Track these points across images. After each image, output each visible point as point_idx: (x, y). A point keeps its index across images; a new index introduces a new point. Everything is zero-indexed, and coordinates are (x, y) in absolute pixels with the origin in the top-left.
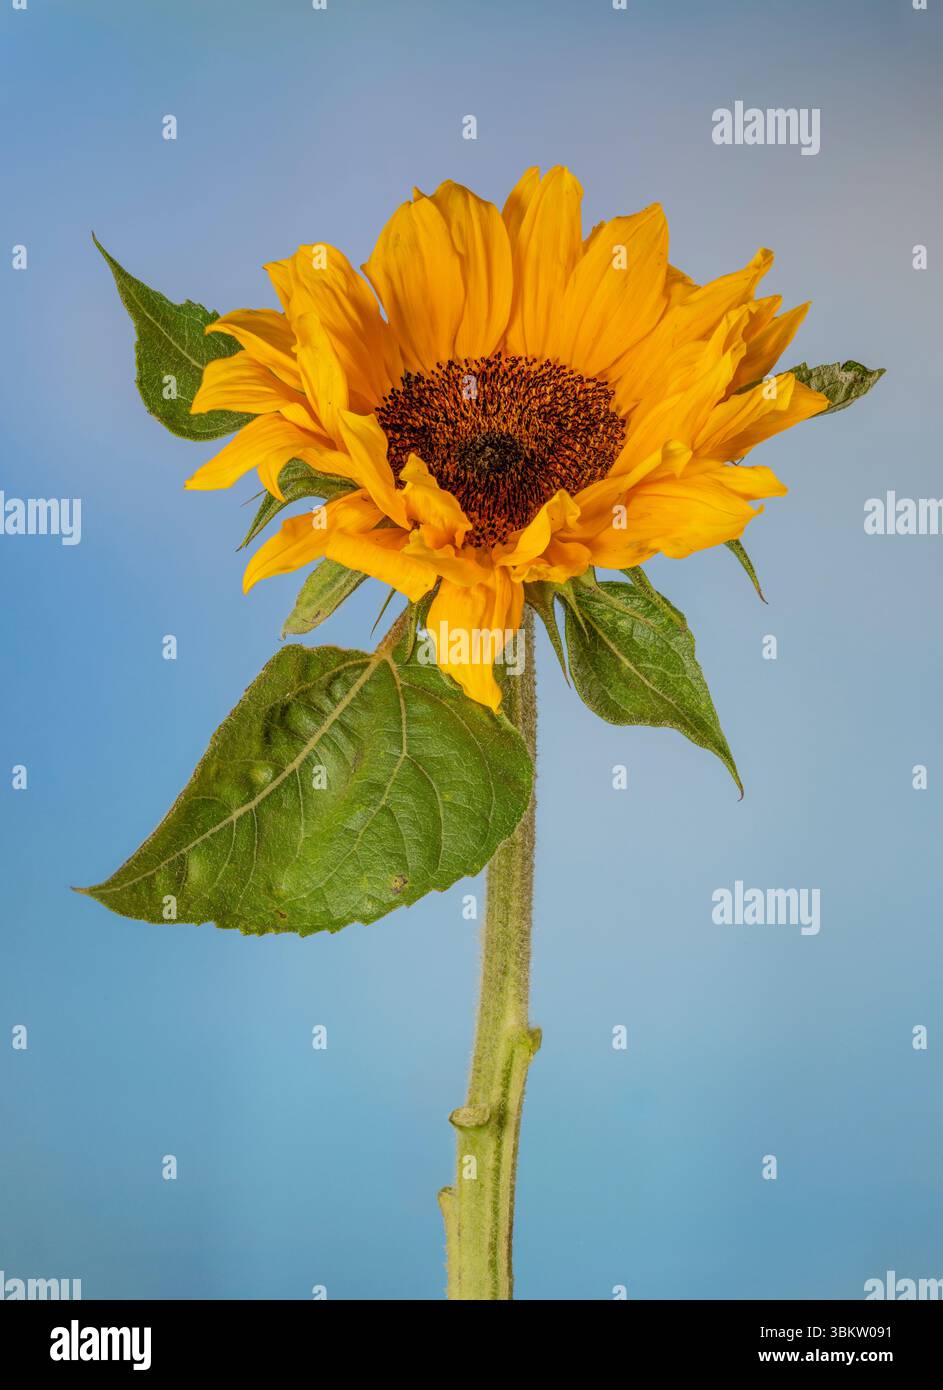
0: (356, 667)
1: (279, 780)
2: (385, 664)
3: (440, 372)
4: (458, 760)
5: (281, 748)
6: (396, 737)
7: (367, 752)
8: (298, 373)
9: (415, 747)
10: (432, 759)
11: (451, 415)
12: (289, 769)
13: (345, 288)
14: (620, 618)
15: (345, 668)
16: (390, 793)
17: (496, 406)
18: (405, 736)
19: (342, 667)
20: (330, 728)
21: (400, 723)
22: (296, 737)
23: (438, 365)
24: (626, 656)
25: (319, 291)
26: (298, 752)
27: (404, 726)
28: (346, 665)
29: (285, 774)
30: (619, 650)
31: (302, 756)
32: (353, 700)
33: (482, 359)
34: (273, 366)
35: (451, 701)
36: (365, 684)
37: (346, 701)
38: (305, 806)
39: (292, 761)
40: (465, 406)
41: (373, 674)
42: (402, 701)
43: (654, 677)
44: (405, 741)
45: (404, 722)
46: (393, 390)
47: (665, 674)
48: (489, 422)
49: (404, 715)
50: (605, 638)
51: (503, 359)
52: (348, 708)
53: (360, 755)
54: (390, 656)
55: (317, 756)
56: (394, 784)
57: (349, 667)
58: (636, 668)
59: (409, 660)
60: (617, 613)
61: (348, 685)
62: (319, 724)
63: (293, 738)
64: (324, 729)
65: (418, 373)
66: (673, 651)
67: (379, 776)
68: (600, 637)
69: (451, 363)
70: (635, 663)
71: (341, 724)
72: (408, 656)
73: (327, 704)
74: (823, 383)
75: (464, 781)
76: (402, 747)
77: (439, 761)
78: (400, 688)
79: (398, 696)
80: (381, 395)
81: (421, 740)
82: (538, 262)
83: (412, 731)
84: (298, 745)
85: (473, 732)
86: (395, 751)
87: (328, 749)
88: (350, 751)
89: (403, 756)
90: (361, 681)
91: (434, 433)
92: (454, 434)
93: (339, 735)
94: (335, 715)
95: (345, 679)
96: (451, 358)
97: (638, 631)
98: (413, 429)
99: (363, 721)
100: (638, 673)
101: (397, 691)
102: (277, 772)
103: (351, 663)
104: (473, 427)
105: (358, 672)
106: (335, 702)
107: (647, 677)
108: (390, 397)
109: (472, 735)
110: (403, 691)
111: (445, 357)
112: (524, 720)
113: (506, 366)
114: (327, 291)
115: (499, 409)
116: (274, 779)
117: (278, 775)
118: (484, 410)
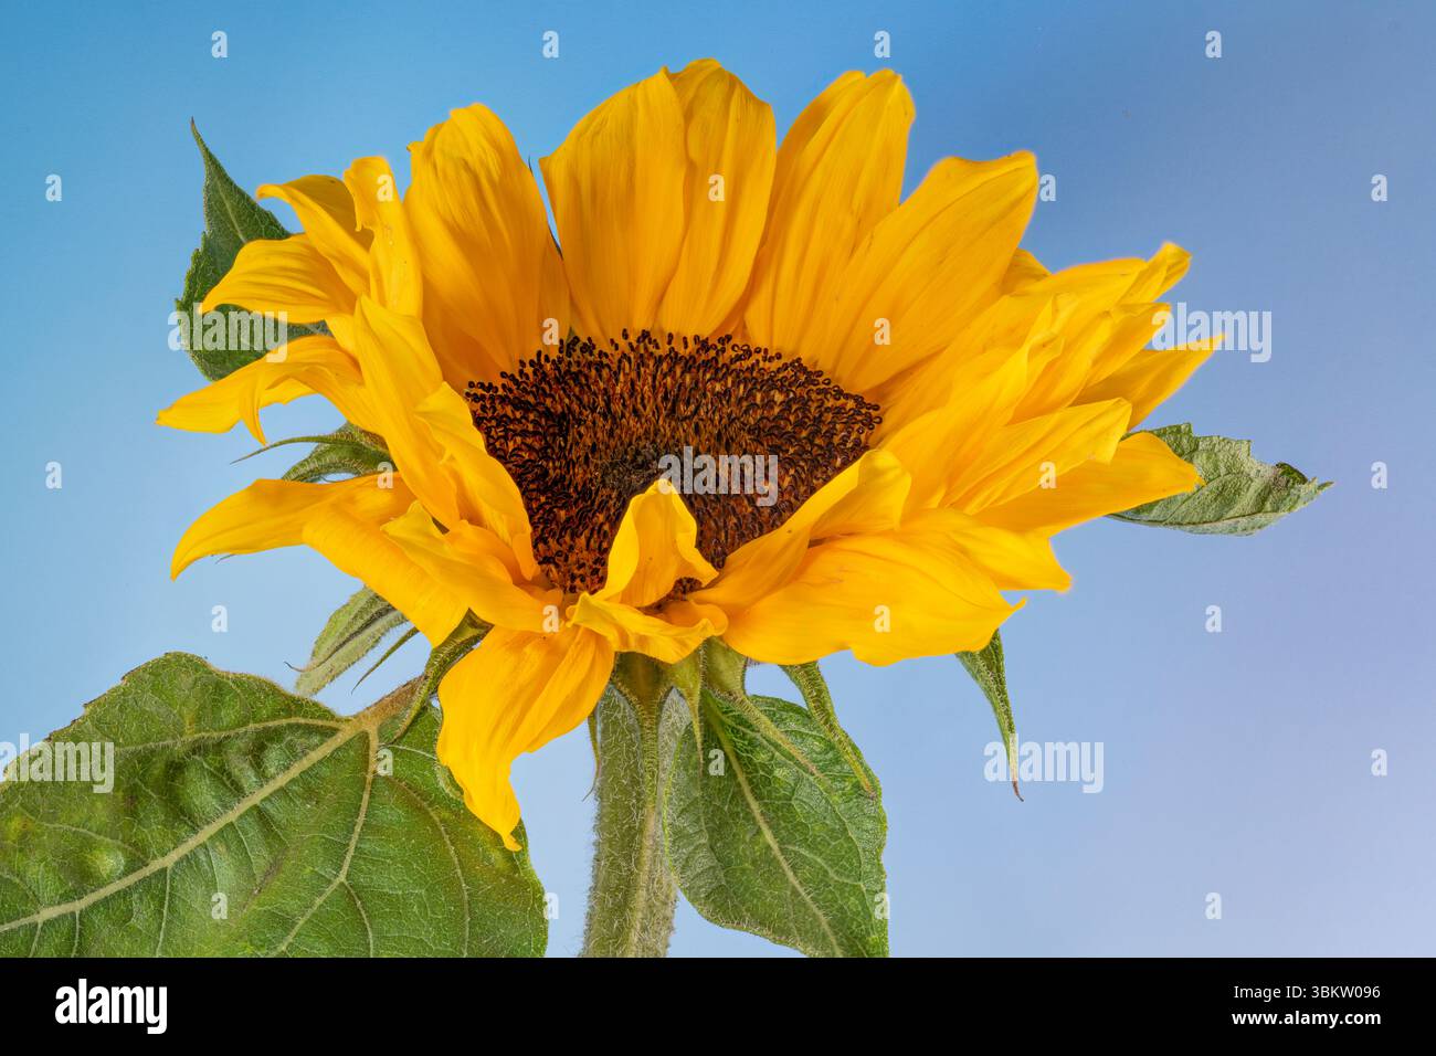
0: (310, 730)
1: (132, 879)
2: (364, 737)
3: (622, 343)
4: (422, 906)
5: (153, 828)
6: (336, 852)
7: (288, 865)
8: (367, 273)
9: (361, 871)
10: (381, 896)
11: (617, 408)
12: (155, 865)
13: (496, 176)
14: (780, 765)
15: (289, 725)
16: (298, 935)
17: (692, 407)
18: (351, 852)
19: (284, 722)
20: (241, 817)
21: (351, 830)
22: (182, 816)
23: (625, 335)
24: (771, 827)
25: (451, 173)
26: (178, 842)
27: (355, 837)
28: (293, 720)
29: (146, 872)
30: (762, 814)
31: (183, 850)
32: (293, 781)
33: (696, 338)
34: (340, 262)
35: (446, 814)
36: (320, 762)
37: (282, 780)
38: (168, 933)
39: (164, 855)
40: (643, 399)
41: (338, 749)
42: (366, 796)
43: (806, 872)
44: (348, 858)
45: (358, 829)
46: (539, 354)
47: (826, 872)
48: (674, 430)
49: (361, 819)
50: (746, 789)
51: (728, 347)
52: (283, 792)
53: (275, 867)
54: (375, 728)
55: (208, 856)
56: (309, 921)
57: (299, 726)
58: (781, 850)
59: (401, 737)
60: (777, 754)
61: (293, 755)
62: (226, 807)
63: (177, 817)
64: (232, 816)
65: (589, 339)
66: (849, 839)
67: (292, 905)
68: (739, 785)
69: (645, 335)
70: (781, 842)
71: (260, 814)
72: (398, 733)
73: (248, 777)
74: (1216, 468)
75: (422, 941)
76: (340, 867)
77: (390, 900)
78: (370, 777)
79: (363, 789)
80: (517, 357)
81: (373, 863)
82: (817, 203)
83: (366, 846)
84: (183, 831)
85: (462, 868)
86: (328, 871)
87: (228, 848)
88: (260, 858)
89: (337, 881)
90: (315, 756)
91: (579, 425)
92: (611, 434)
93: (253, 832)
94: (256, 798)
95: (291, 746)
96: (648, 328)
97: (803, 792)
98: (548, 414)
99: (300, 818)
100: (781, 858)
101: (365, 779)
102: (133, 865)
103: (302, 721)
104: (647, 432)
105: (316, 739)
106: (263, 777)
107: (794, 868)
108: (532, 363)
109: (459, 871)
110: (374, 781)
111: (640, 323)
112: (644, 929)
113: (730, 353)
114: (465, 176)
115: (696, 411)
116: (126, 873)
117: (134, 871)
118: (673, 410)
